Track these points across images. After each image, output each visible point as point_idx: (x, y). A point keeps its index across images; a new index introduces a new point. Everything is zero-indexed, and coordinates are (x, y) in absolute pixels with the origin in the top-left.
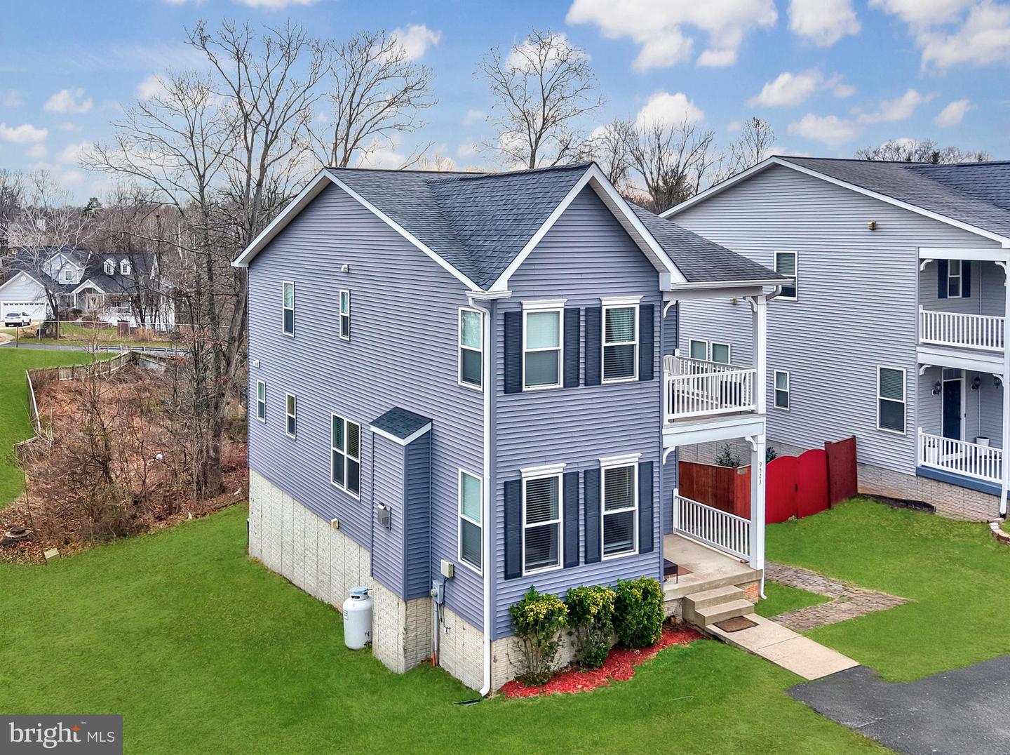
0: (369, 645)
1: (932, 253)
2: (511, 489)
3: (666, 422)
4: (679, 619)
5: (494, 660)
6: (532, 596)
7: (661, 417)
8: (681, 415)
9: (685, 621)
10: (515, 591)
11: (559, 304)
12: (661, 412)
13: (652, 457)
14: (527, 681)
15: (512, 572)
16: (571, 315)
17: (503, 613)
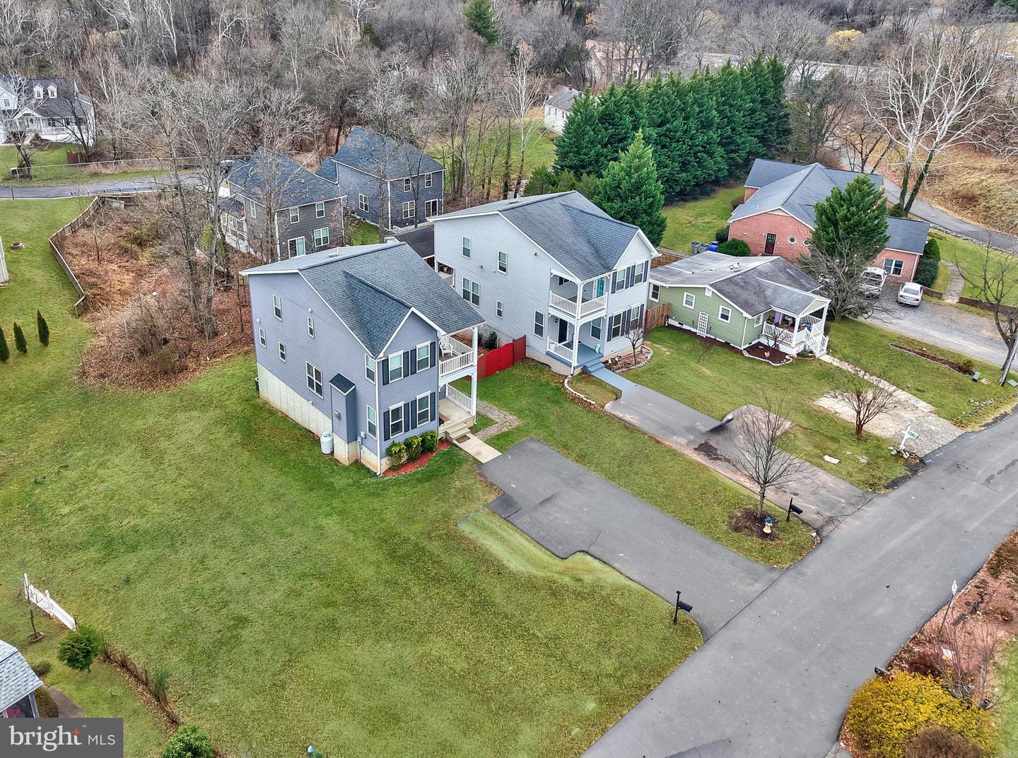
0: (332, 452)
1: (555, 272)
2: (386, 414)
3: (440, 378)
4: (444, 438)
5: (381, 464)
6: (394, 444)
7: (438, 375)
8: (446, 373)
9: (446, 438)
10: (389, 442)
11: (401, 352)
12: (438, 374)
13: (435, 390)
14: (393, 469)
15: (387, 438)
16: (406, 354)
17: (384, 451)
